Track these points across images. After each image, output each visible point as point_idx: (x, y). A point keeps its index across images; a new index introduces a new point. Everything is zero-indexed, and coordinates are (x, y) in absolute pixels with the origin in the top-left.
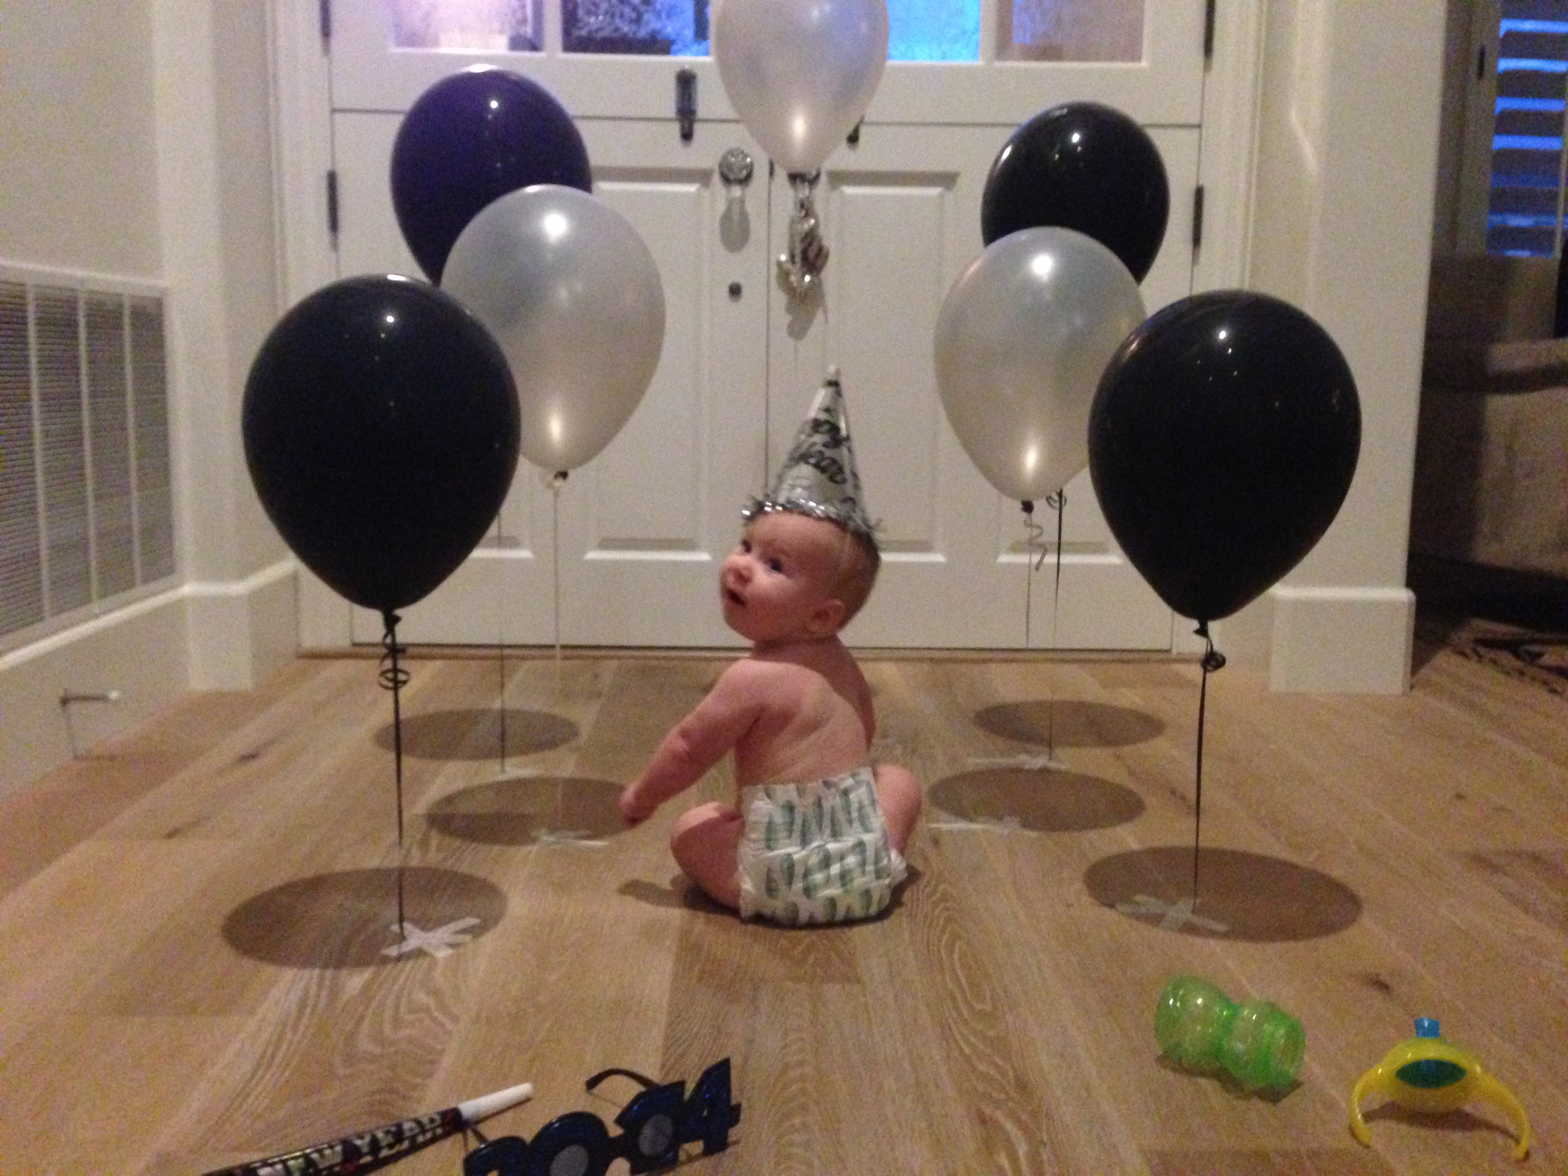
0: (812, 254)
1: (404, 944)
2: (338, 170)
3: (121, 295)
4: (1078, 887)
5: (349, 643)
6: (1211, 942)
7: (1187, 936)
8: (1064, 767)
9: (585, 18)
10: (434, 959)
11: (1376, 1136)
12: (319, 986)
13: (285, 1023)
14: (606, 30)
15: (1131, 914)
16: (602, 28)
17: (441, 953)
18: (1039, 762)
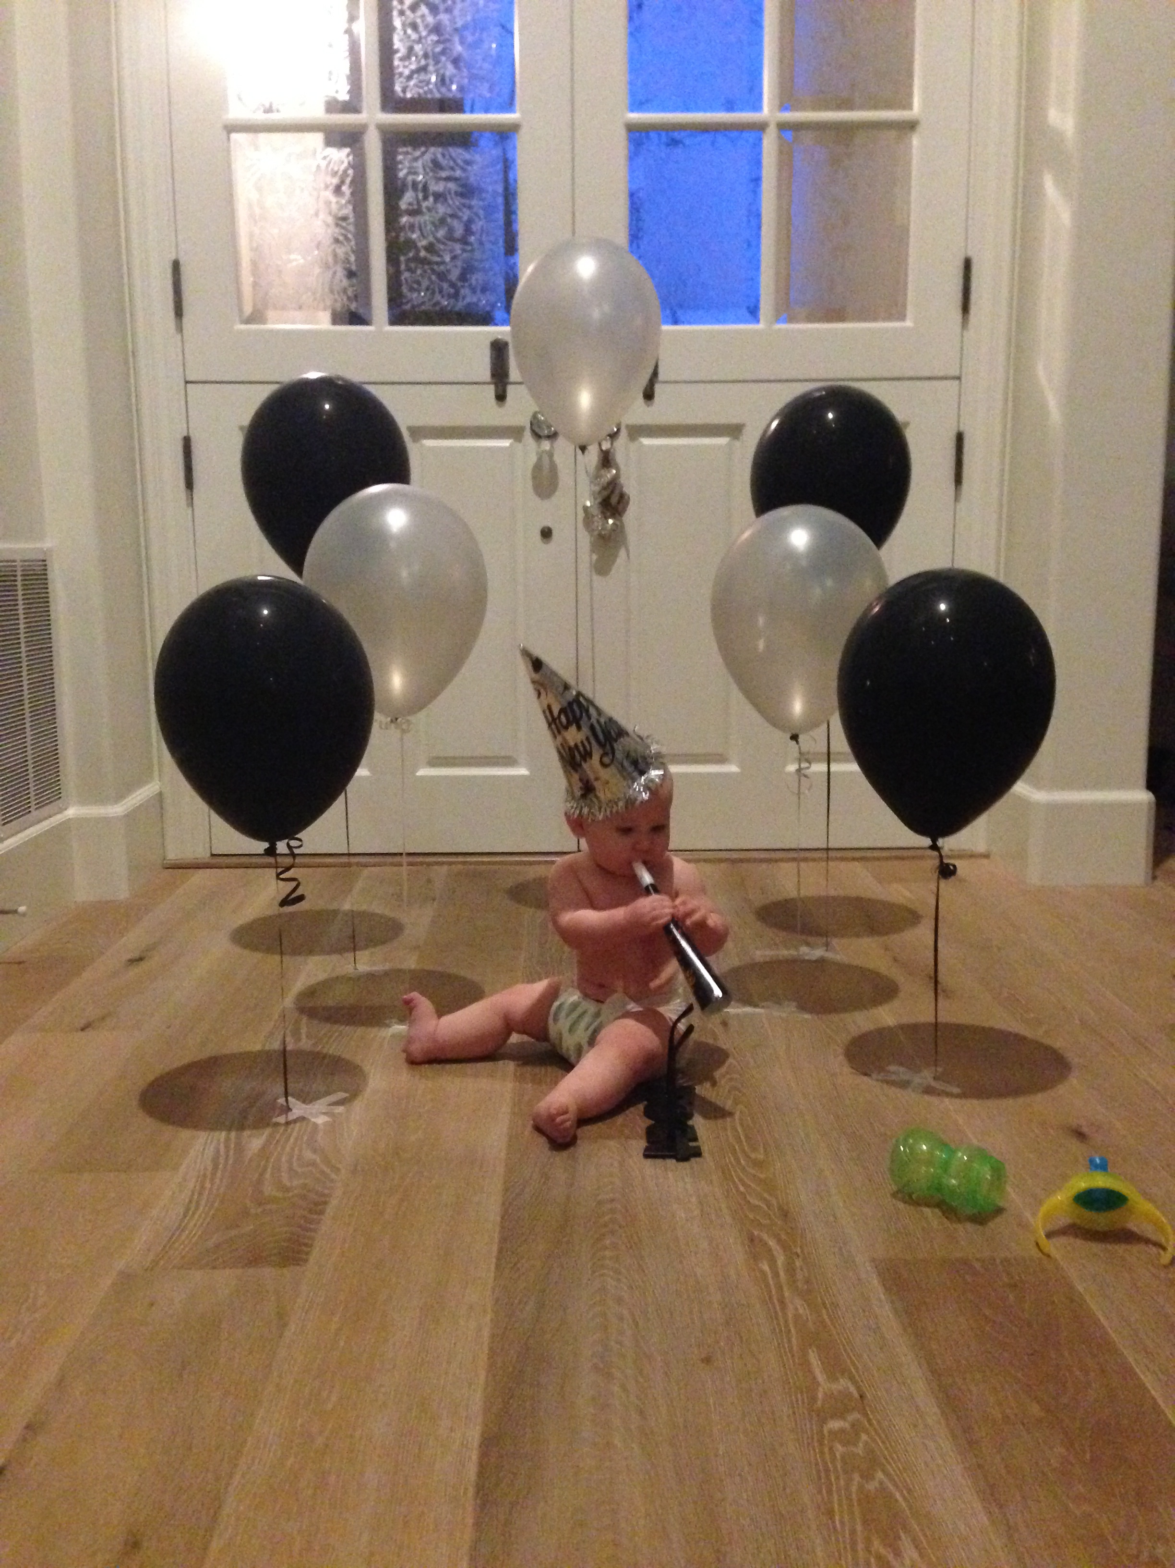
0: (614, 500)
1: (290, 1114)
2: (191, 435)
3: (14, 561)
4: (841, 1058)
5: (208, 855)
6: (947, 1100)
7: (927, 1097)
8: (838, 957)
9: (409, 294)
10: (315, 1125)
11: (1056, 1248)
12: (227, 1147)
13: (205, 1176)
14: (427, 304)
15: (882, 1081)
16: (423, 303)
17: (321, 1120)
18: (818, 953)
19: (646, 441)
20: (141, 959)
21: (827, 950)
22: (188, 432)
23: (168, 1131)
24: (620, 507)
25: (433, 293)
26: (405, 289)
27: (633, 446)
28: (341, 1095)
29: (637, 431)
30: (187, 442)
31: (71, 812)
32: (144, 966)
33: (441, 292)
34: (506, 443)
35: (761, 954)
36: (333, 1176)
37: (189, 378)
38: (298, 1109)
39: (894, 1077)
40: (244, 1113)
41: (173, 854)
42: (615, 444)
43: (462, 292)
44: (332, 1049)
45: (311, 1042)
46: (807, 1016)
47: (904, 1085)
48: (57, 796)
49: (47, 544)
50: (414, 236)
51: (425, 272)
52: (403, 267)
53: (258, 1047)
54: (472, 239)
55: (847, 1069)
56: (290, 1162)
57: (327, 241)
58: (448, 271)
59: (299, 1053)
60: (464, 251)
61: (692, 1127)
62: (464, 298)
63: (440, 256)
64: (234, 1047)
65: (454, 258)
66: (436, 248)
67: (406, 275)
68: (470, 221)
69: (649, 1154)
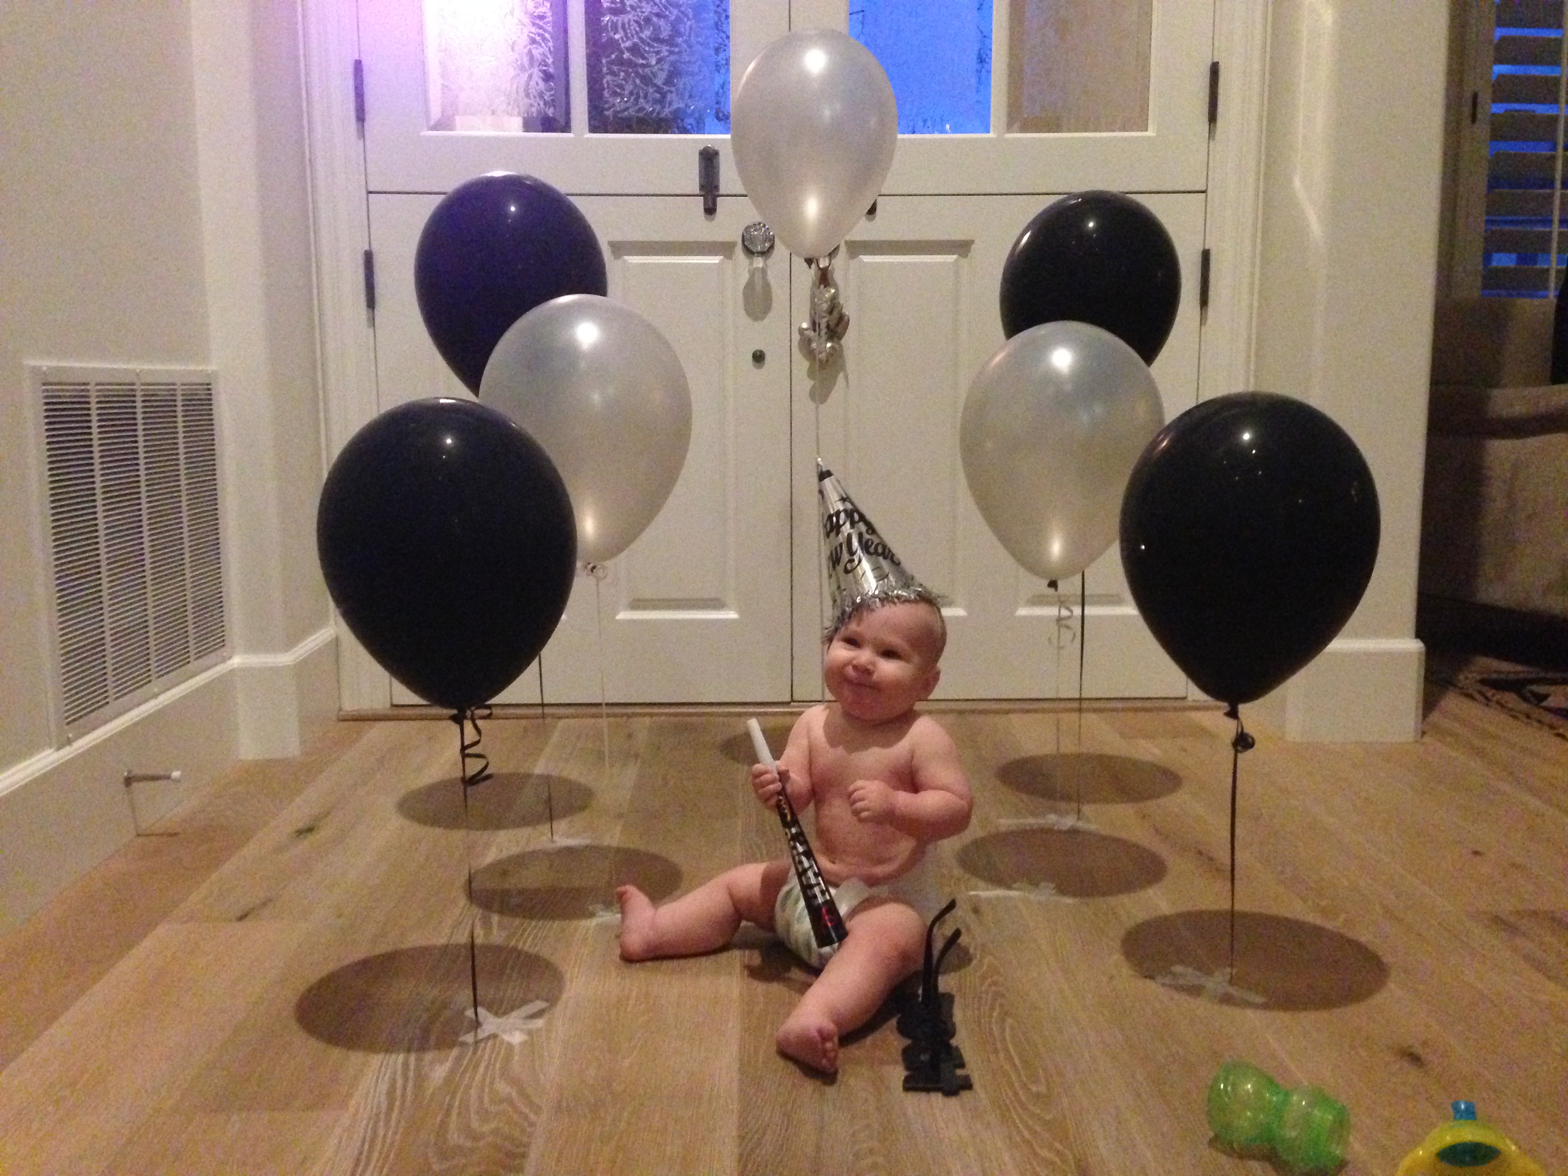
0: (834, 320)
1: (479, 1030)
2: (375, 248)
3: (174, 384)
4: (1117, 957)
5: (388, 705)
6: (1250, 1013)
7: (1226, 1009)
8: (1093, 827)
9: (611, 99)
10: (510, 1046)
12: (406, 1078)
13: (378, 1115)
14: (630, 111)
15: (1170, 986)
16: (627, 109)
17: (517, 1038)
18: (1068, 822)
19: (867, 259)
20: (310, 830)
21: (1078, 819)
22: (370, 247)
23: (336, 1053)
24: (839, 330)
25: (638, 97)
26: (606, 93)
27: (853, 263)
28: (539, 1005)
29: (857, 248)
30: (369, 258)
31: (237, 661)
32: (312, 838)
33: (645, 97)
34: (715, 260)
35: (1007, 823)
36: (532, 1117)
37: (371, 189)
38: (490, 1023)
39: (1181, 981)
40: (426, 1032)
41: (349, 705)
42: (833, 261)
43: (669, 96)
44: (527, 945)
45: (504, 934)
46: (1069, 900)
47: (1195, 991)
48: (222, 643)
49: (211, 367)
50: (617, 37)
51: (628, 74)
52: (605, 69)
53: (442, 941)
54: (680, 40)
55: (1126, 970)
56: (480, 1098)
57: (524, 40)
58: (654, 75)
59: (489, 948)
60: (671, 53)
61: (957, 1049)
62: (670, 104)
63: (644, 58)
64: (414, 940)
65: (659, 61)
66: (642, 50)
67: (609, 78)
68: (678, 20)
69: (910, 1085)
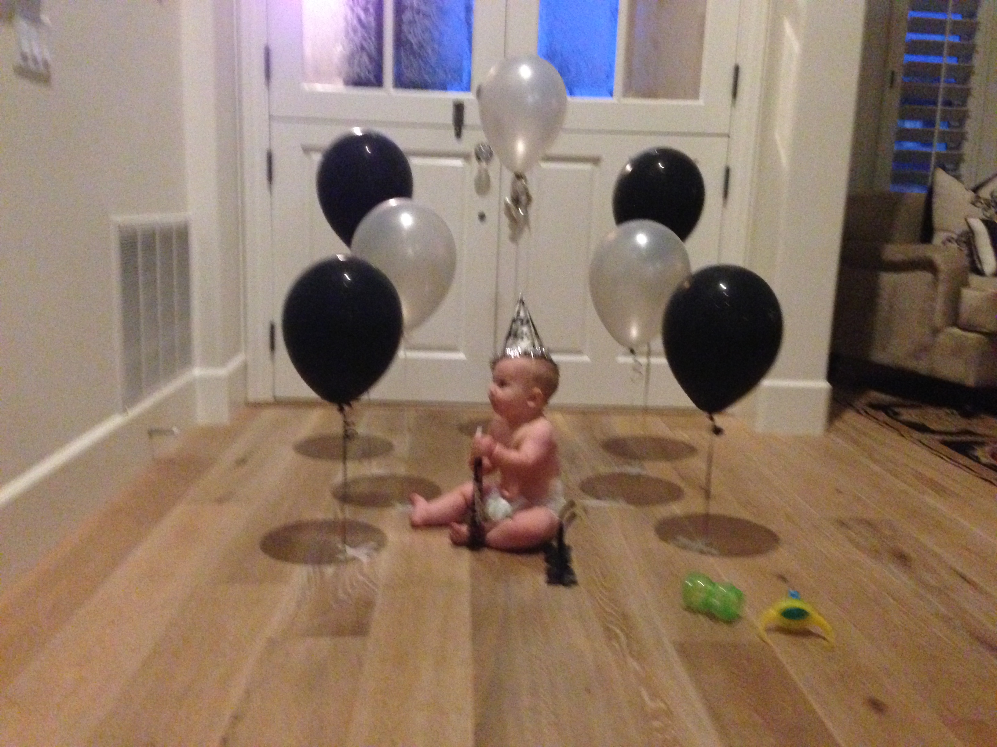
1: (346, 554)
3: (172, 226)
4: (652, 532)
5: (272, 398)
6: (710, 558)
7: (701, 556)
8: (648, 473)
9: (407, 72)
10: (362, 562)
11: (770, 639)
12: (314, 573)
13: (304, 587)
15: (675, 545)
16: (414, 76)
17: (364, 558)
18: (636, 470)
20: (243, 461)
21: (641, 469)
22: (271, 149)
23: (279, 563)
24: (527, 203)
26: (404, 69)
28: (374, 544)
30: (270, 154)
32: (246, 465)
34: (459, 162)
35: (604, 470)
36: (376, 590)
38: (350, 552)
39: (681, 544)
40: (320, 555)
41: (251, 398)
43: (437, 70)
44: (365, 521)
46: (631, 507)
47: (687, 548)
48: (189, 362)
49: (189, 215)
50: (410, 37)
52: (403, 56)
55: (655, 538)
56: (351, 582)
61: (572, 568)
62: (438, 75)
66: (423, 45)
67: (404, 59)
69: (549, 582)
